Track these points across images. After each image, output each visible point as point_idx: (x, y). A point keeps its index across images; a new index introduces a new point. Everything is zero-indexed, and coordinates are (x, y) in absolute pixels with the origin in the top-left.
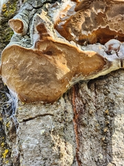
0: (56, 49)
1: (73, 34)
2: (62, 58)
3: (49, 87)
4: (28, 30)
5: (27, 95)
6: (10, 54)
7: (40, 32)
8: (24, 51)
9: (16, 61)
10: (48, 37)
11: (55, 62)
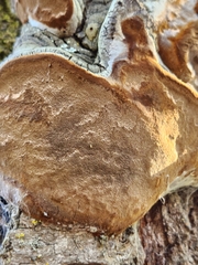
0: (163, 94)
1: (190, 67)
2: (173, 121)
3: (125, 191)
4: (82, 26)
5: (58, 201)
6: (31, 75)
7: (129, 39)
8: (81, 78)
9: (47, 100)
10: (150, 59)
11: (156, 128)
